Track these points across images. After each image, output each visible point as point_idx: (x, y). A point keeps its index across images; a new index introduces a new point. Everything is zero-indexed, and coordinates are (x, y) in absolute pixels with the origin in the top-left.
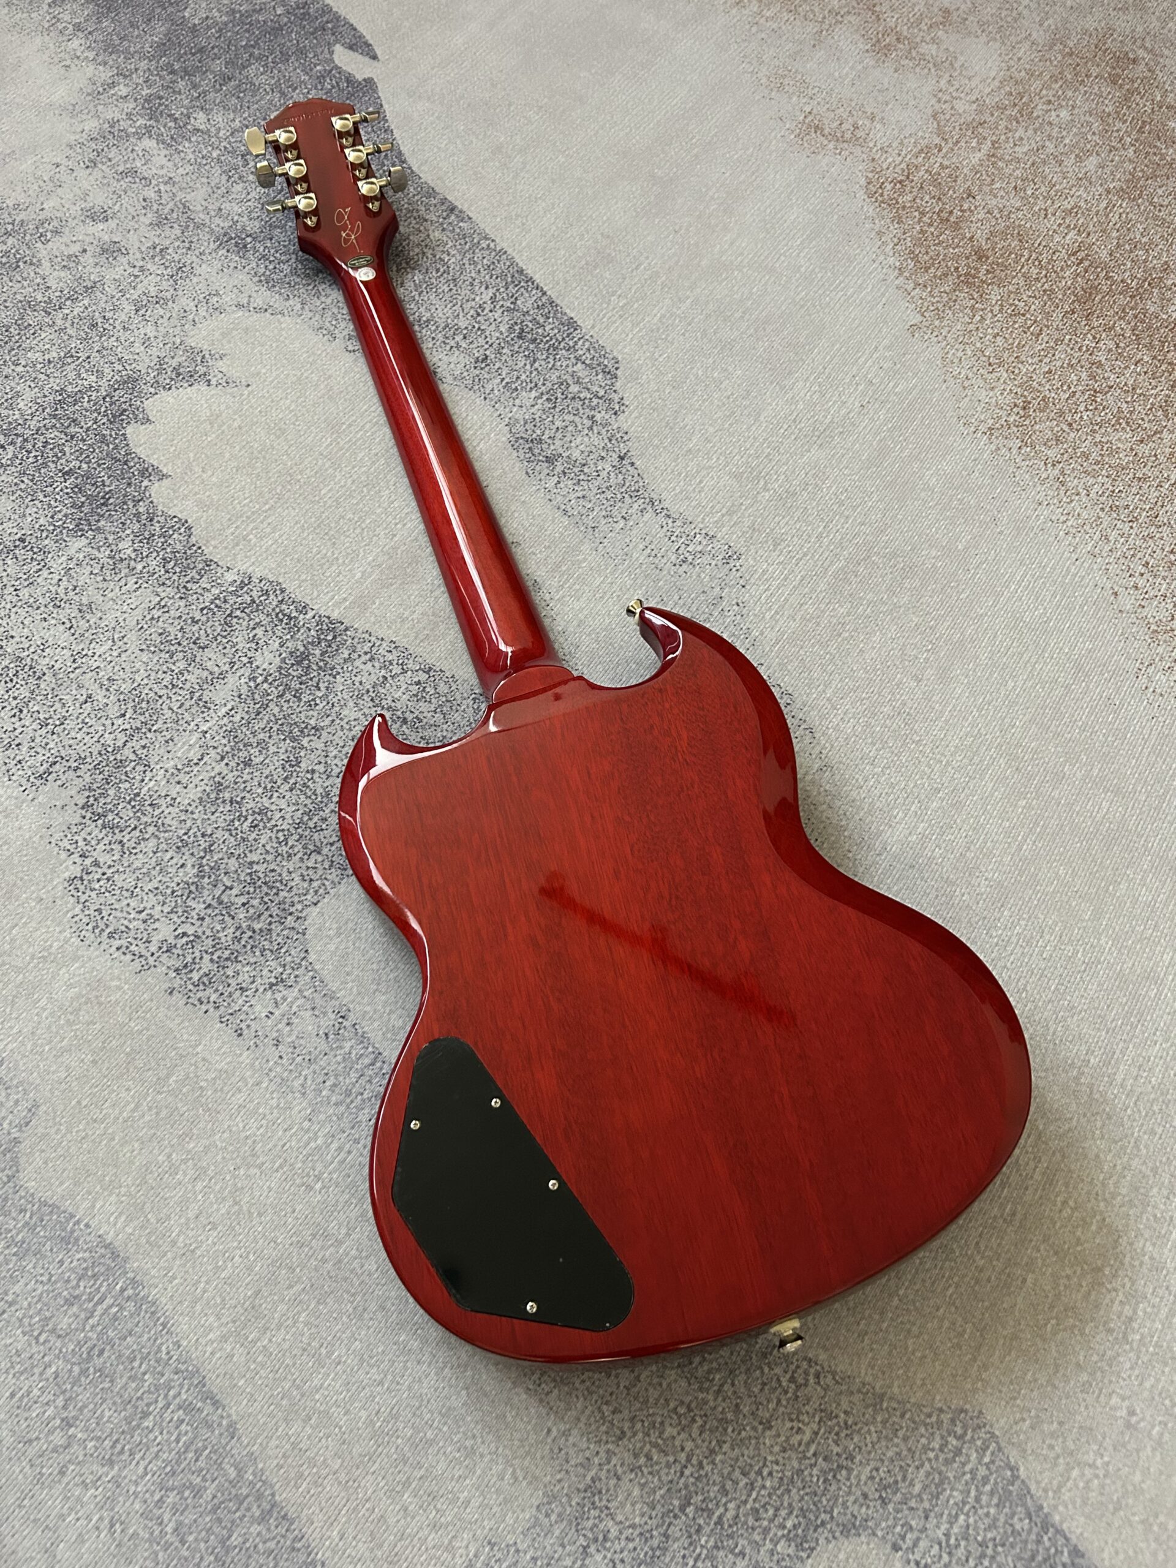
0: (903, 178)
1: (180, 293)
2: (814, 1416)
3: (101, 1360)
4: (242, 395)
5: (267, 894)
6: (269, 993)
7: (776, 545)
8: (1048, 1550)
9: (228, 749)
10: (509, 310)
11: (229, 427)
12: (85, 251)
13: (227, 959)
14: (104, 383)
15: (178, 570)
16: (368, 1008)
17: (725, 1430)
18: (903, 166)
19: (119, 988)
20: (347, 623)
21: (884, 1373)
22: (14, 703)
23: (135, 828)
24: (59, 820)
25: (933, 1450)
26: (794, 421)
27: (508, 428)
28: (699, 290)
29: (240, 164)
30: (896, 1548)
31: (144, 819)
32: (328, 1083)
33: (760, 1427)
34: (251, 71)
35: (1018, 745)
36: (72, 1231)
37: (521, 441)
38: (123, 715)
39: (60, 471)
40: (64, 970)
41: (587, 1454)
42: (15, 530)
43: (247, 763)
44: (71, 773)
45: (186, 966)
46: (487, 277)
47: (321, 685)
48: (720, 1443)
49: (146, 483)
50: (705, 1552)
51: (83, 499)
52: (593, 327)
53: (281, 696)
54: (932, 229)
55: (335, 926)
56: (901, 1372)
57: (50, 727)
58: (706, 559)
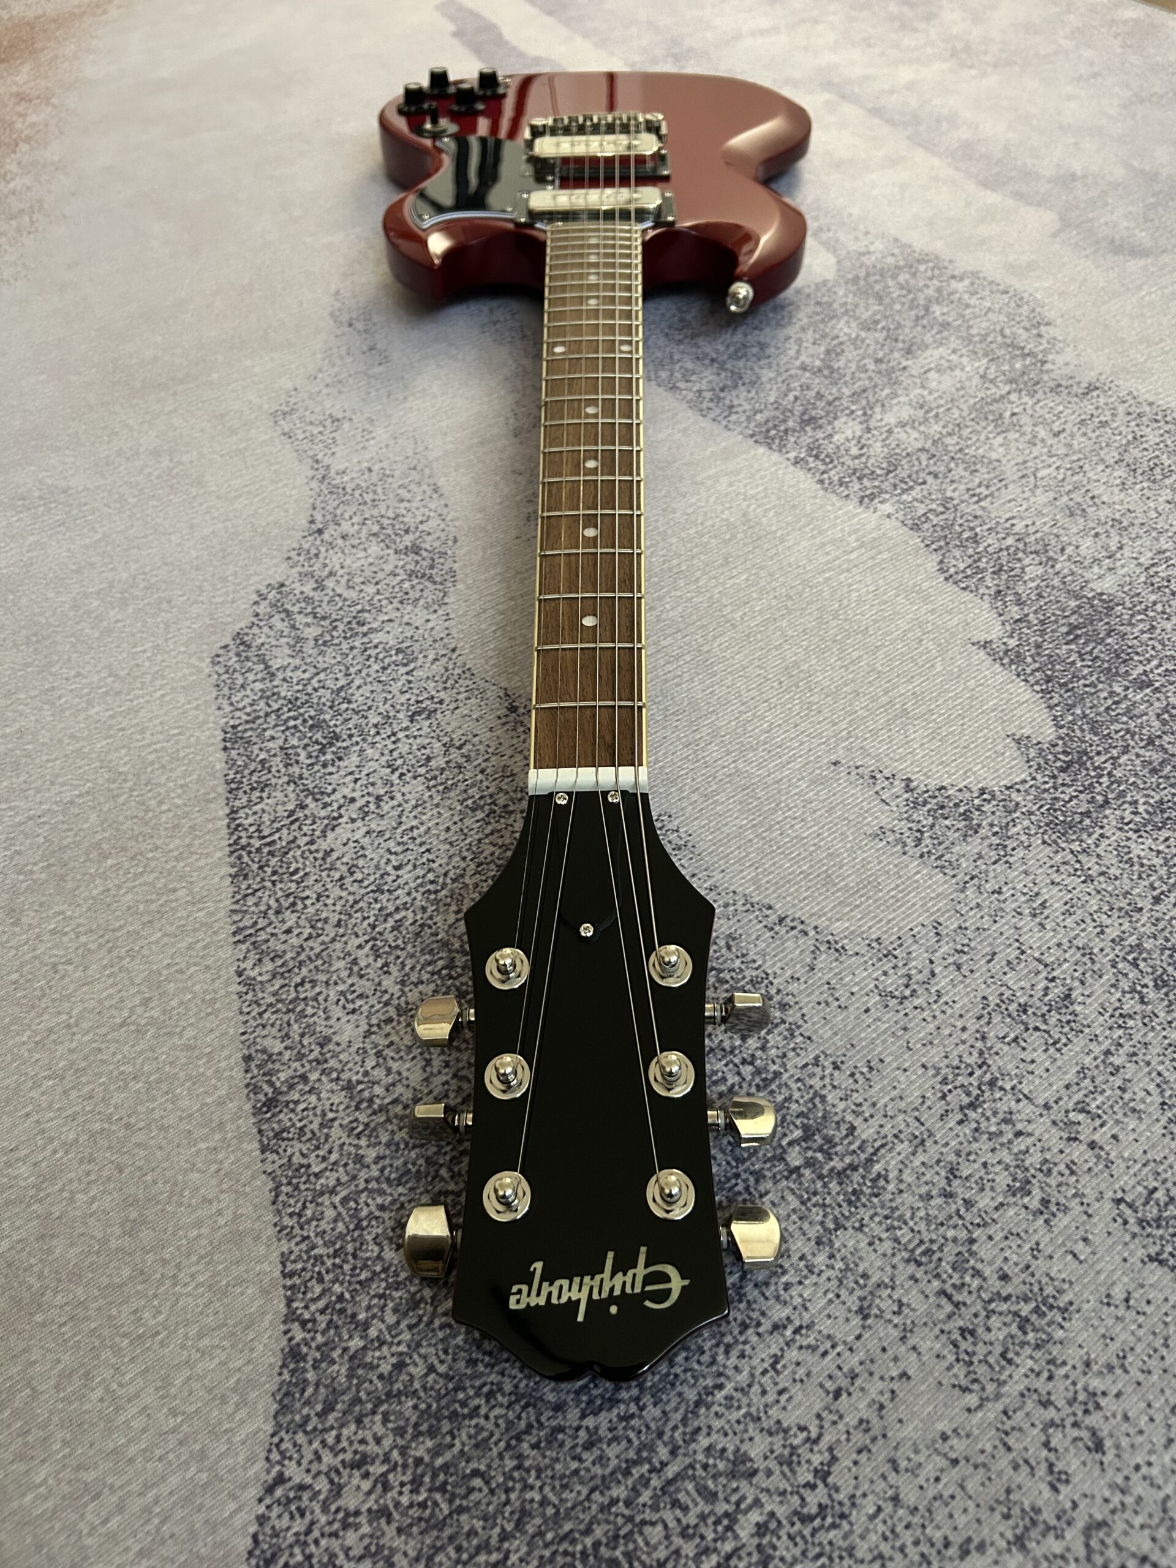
27: (446, 600)
37: (438, 579)
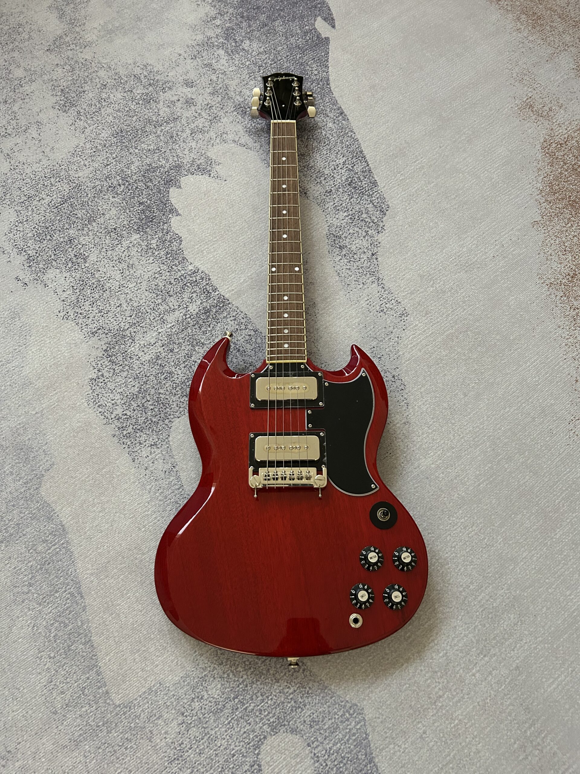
0: (563, 142)
1: (211, 129)
2: (296, 684)
3: (48, 566)
4: (222, 184)
5: (162, 408)
6: (150, 448)
7: (426, 314)
8: (368, 770)
9: (166, 342)
10: (349, 170)
11: (212, 198)
12: (179, 100)
13: (139, 429)
14: (168, 165)
15: (171, 259)
16: (185, 466)
17: (261, 676)
18: (566, 136)
19: (96, 428)
20: (230, 301)
21: (330, 679)
22: (92, 299)
23: (121, 365)
24: (94, 353)
25: (338, 715)
26: (459, 256)
27: (328, 228)
28: (440, 180)
29: (257, 70)
30: (309, 745)
31: (126, 362)
32: (160, 491)
33: (274, 681)
34: (276, 23)
35: (499, 438)
36: (52, 516)
37: (332, 235)
38: (131, 316)
39: (139, 202)
40: (78, 415)
41: (206, 665)
42: (113, 224)
43: (172, 351)
44: (104, 335)
45: (122, 427)
46: (346, 151)
47: (211, 325)
48: (257, 681)
49: (170, 216)
50: (236, 717)
51: (144, 217)
52: (384, 187)
53: (194, 326)
54: (566, 173)
55: (183, 429)
56: (337, 681)
57: (102, 313)
58: (392, 312)
